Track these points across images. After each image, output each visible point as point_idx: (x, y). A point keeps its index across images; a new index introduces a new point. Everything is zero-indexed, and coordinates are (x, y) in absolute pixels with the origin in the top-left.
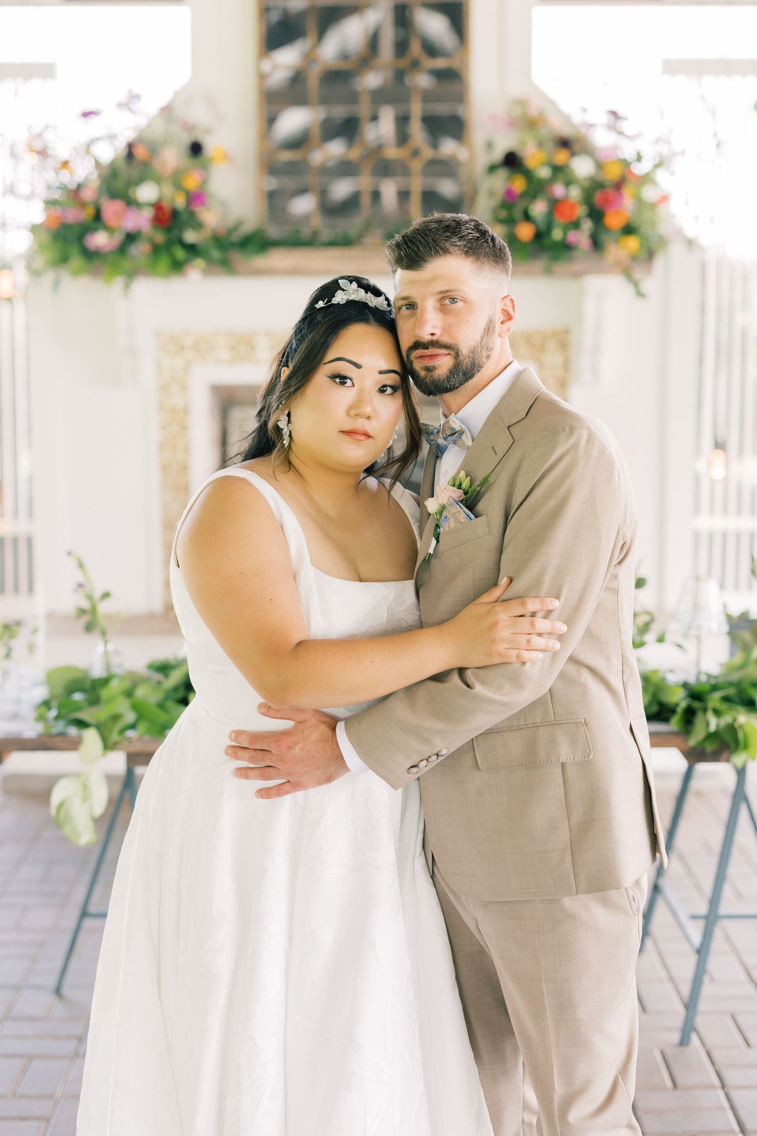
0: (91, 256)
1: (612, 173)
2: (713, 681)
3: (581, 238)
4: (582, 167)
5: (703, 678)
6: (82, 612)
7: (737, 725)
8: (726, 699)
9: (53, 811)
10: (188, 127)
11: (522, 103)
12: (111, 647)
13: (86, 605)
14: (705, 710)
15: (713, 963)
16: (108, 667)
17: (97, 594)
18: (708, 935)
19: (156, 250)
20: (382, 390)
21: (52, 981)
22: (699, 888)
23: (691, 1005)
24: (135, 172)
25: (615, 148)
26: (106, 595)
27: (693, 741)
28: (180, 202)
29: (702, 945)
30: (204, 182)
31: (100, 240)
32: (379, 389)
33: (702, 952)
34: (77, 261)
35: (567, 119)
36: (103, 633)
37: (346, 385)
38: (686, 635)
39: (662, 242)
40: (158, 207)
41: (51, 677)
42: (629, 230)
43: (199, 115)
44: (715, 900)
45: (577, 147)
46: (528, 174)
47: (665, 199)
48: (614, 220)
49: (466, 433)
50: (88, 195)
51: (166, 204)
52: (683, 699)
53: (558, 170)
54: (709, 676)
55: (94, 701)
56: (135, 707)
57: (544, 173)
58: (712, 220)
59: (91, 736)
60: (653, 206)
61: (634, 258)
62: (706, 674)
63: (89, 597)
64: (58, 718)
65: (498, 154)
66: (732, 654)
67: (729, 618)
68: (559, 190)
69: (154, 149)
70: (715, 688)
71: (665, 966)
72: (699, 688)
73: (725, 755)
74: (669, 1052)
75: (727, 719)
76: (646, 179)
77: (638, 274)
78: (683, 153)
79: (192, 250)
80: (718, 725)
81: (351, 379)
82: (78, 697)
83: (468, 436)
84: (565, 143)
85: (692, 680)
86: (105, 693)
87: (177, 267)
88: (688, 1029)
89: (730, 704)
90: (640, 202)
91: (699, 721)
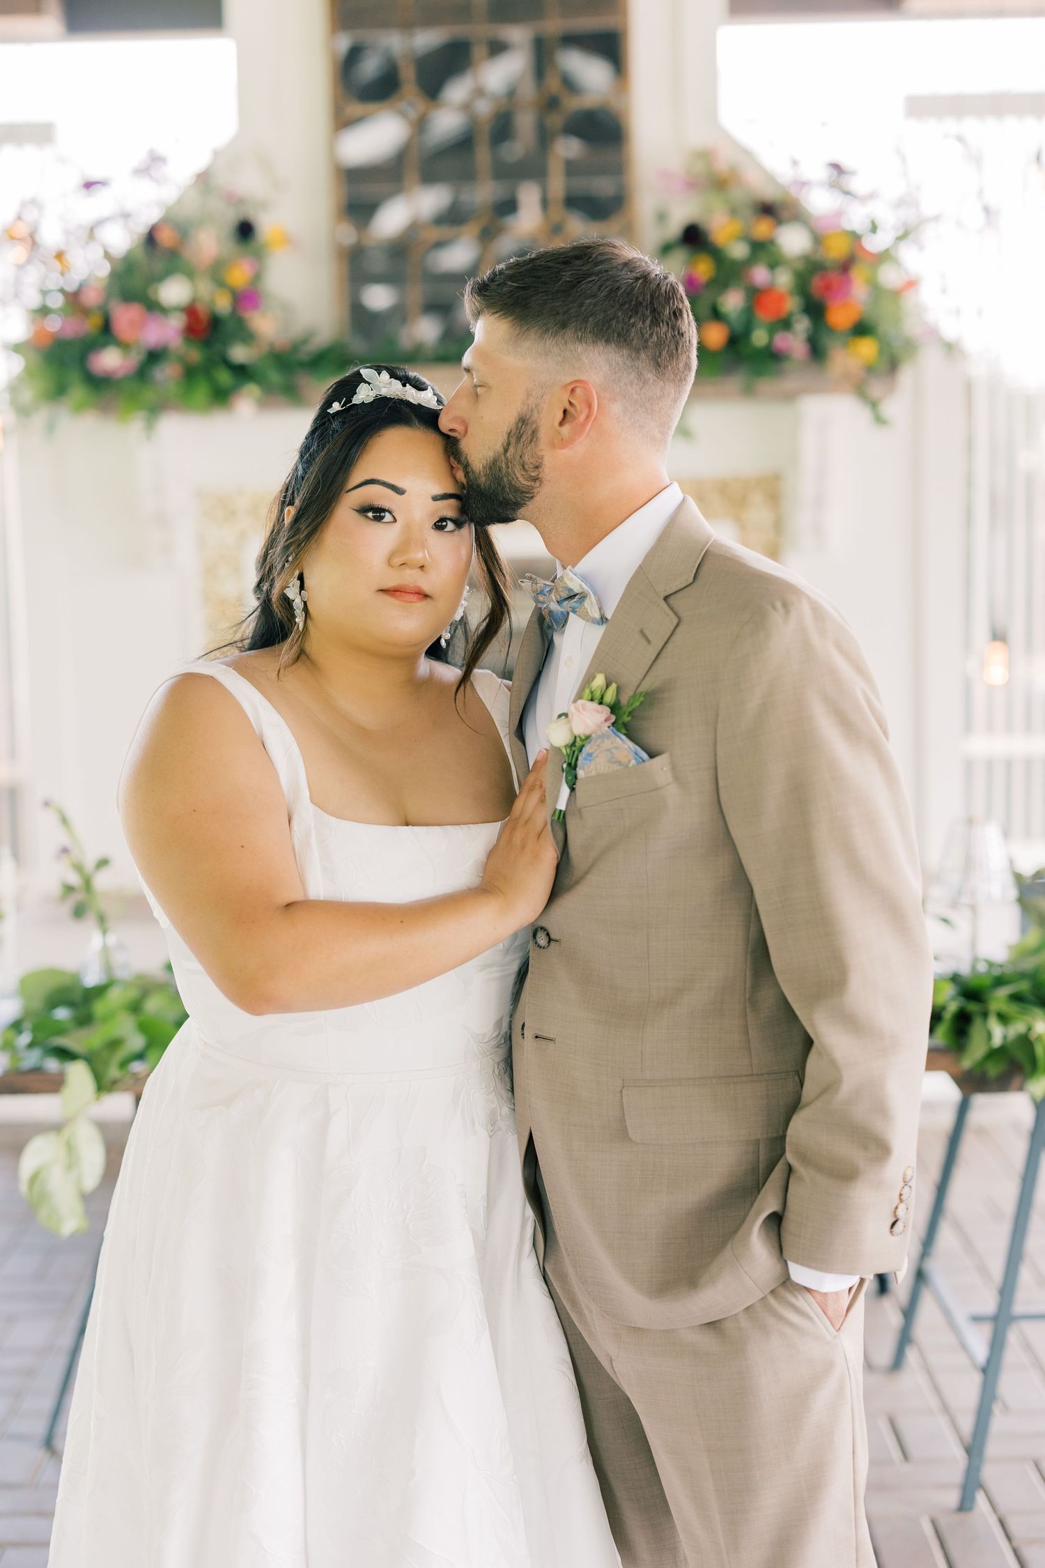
0: (99, 384)
1: (837, 250)
2: (996, 972)
3: (795, 342)
4: (793, 241)
5: (982, 968)
6: (69, 889)
7: (1033, 1036)
8: (1017, 998)
9: (23, 1187)
10: (235, 200)
11: (705, 156)
12: (112, 939)
13: (74, 879)
14: (985, 1015)
15: (1007, 1385)
16: (108, 968)
17: (89, 863)
18: (997, 1345)
19: (191, 374)
20: (439, 525)
21: (39, 1427)
22: (983, 1271)
23: (974, 1448)
24: (159, 266)
25: (839, 214)
26: (103, 863)
27: (967, 1062)
28: (223, 304)
29: (989, 1361)
30: (257, 277)
31: (110, 360)
32: (435, 524)
33: (990, 1370)
34: (78, 392)
35: (770, 178)
36: (102, 920)
37: (384, 520)
38: (954, 905)
39: (911, 347)
40: (190, 311)
41: (25, 986)
42: (862, 329)
43: (249, 183)
44: (1007, 1290)
45: (785, 214)
46: (716, 254)
47: (912, 284)
48: (840, 317)
49: (590, 597)
50: (92, 298)
51: (202, 309)
52: (953, 999)
53: (762, 249)
54: (991, 964)
55: (84, 1020)
56: (143, 1028)
57: (738, 251)
58: (980, 313)
59: (78, 1074)
60: (896, 294)
61: (870, 370)
62: (986, 961)
63: (78, 868)
64: (31, 1045)
65: (674, 228)
66: (1024, 930)
67: (1018, 877)
68: (760, 275)
69: (184, 230)
70: (999, 981)
71: (936, 1389)
72: (975, 983)
73: (1016, 1081)
74: (943, 1522)
75: (1018, 1028)
76: (884, 257)
77: (876, 390)
78: (936, 218)
79: (243, 373)
80: (1005, 1037)
81: (390, 512)
82: (62, 1014)
83: (592, 603)
84: (768, 210)
85: (965, 969)
86: (99, 1008)
87: (221, 397)
88: (971, 1485)
89: (1022, 1005)
90: (876, 290)
91: (976, 1032)
